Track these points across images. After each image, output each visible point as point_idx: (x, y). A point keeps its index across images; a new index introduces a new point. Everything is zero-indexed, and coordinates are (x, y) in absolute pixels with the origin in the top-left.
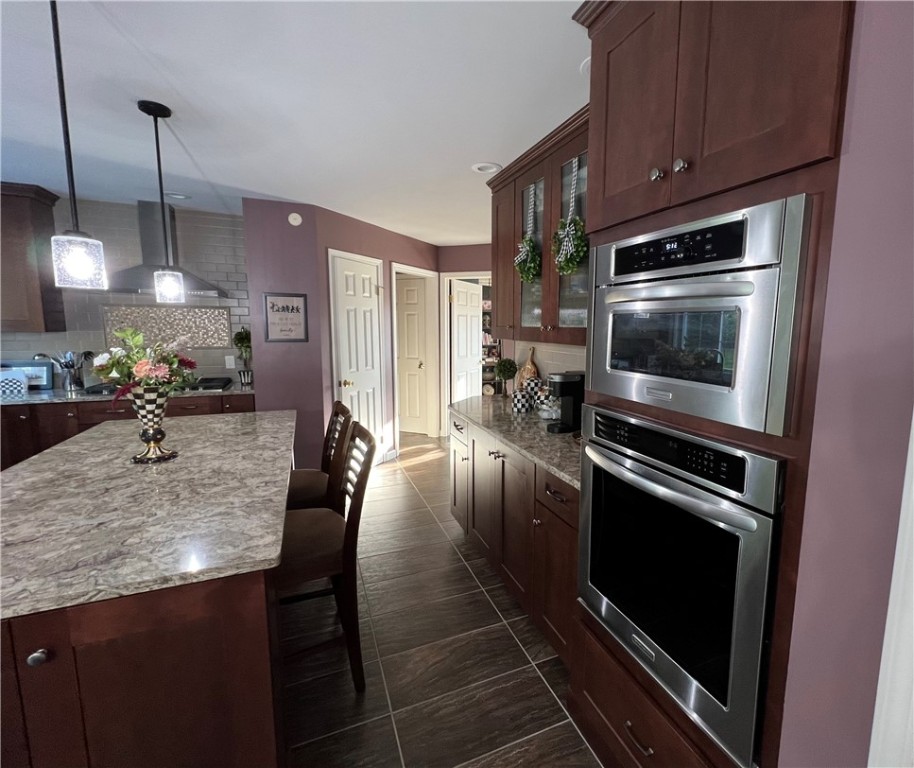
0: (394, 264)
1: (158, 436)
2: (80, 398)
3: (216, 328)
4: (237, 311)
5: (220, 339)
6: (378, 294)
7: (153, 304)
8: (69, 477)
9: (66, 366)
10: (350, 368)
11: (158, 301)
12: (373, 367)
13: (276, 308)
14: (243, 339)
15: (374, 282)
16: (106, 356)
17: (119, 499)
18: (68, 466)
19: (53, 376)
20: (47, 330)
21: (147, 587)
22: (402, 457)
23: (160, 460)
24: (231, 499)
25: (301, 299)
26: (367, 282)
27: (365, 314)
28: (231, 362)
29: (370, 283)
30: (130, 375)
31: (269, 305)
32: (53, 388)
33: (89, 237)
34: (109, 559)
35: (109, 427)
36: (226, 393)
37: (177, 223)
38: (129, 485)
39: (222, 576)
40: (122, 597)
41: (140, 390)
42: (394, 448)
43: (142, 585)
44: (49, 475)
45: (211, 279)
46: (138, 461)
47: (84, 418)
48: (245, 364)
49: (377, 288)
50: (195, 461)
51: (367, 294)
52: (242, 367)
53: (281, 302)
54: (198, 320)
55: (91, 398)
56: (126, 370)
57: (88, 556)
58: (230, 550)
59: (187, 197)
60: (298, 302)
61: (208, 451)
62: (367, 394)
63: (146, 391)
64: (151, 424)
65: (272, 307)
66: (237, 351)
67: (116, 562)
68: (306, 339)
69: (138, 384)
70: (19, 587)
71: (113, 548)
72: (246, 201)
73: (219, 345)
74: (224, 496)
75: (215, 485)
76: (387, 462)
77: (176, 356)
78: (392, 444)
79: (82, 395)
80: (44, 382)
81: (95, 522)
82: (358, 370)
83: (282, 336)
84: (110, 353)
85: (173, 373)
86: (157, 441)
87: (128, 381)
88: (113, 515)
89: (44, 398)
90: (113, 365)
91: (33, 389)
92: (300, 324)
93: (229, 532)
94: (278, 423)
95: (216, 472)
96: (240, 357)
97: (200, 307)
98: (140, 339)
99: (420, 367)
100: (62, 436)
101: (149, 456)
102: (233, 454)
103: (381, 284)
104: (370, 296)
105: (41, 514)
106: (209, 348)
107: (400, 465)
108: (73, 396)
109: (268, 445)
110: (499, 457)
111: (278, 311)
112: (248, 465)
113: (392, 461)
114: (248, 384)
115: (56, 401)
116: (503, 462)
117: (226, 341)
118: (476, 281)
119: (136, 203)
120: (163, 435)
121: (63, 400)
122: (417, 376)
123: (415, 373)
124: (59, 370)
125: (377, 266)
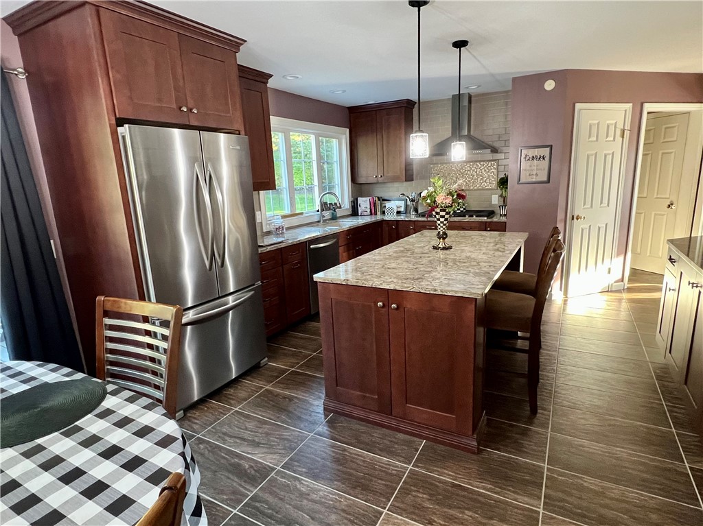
0: (646, 105)
1: (443, 236)
2: (416, 219)
3: (489, 176)
4: (504, 162)
5: (490, 183)
6: (623, 136)
7: (449, 162)
8: (408, 250)
9: (412, 201)
10: (584, 204)
11: (452, 160)
12: (608, 205)
13: (528, 158)
14: (503, 182)
15: (620, 126)
16: (426, 191)
17: (425, 261)
18: (408, 247)
19: (406, 206)
20: (406, 181)
22: (630, 290)
23: (445, 249)
24: (470, 269)
25: (548, 149)
26: (612, 128)
27: (605, 156)
28: (495, 200)
29: (615, 127)
30: (435, 202)
31: (523, 156)
32: (406, 213)
33: (423, 133)
34: (417, 279)
35: (426, 232)
36: (489, 220)
37: (472, 105)
38: (429, 257)
41: (438, 210)
42: (622, 280)
44: (402, 249)
45: (488, 140)
46: (435, 248)
47: (417, 227)
48: (504, 201)
49: (623, 131)
50: (459, 251)
51: (611, 139)
52: (502, 203)
53: (533, 152)
54: (478, 170)
55: (420, 219)
56: (433, 200)
57: (412, 277)
58: (462, 286)
59: (479, 86)
60: (546, 152)
61: (466, 248)
62: (599, 228)
63: (441, 210)
64: (442, 229)
65: (525, 158)
66: (499, 192)
67: (420, 280)
68: (548, 181)
69: (437, 206)
70: (391, 280)
71: (420, 276)
72: (514, 79)
73: (489, 187)
74: (467, 267)
75: (465, 263)
76: (611, 291)
77: (456, 192)
78: (620, 277)
79: (417, 217)
80: (402, 209)
81: (415, 267)
82: (592, 206)
83: (530, 180)
84: (428, 190)
85: (454, 201)
86: (444, 239)
87: (434, 205)
88: (421, 266)
89: (402, 218)
90: (428, 196)
91: (399, 213)
92: (544, 169)
93: (464, 280)
94: (512, 239)
95: (468, 257)
96: (501, 196)
97: (480, 161)
98: (440, 183)
99: (669, 207)
100: (407, 235)
101: (439, 246)
102: (479, 251)
103: (628, 127)
104: (614, 140)
105: (398, 261)
106: (483, 189)
107: (625, 295)
108: (413, 217)
109: (500, 249)
110: (697, 287)
111: (529, 160)
112: (485, 257)
113: (619, 291)
114: (505, 215)
115: (407, 219)
116: (700, 292)
117: (494, 184)
119: (451, 97)
120: (447, 236)
121: (409, 219)
122: (665, 216)
123: (663, 213)
124: (409, 203)
125: (626, 111)
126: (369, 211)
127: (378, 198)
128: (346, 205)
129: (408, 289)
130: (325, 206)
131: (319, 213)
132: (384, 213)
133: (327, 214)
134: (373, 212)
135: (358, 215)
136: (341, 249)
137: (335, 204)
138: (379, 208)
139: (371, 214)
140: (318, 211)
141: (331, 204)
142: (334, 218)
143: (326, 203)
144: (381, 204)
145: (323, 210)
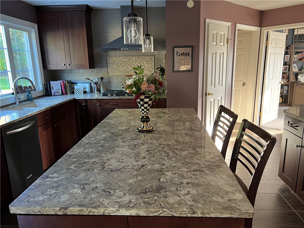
0: (238, 25)
2: (101, 98)
5: (150, 71)
6: (227, 43)
8: (117, 136)
9: (95, 84)
10: (211, 86)
12: (222, 86)
15: (226, 36)
17: (143, 152)
18: (114, 130)
19: (91, 88)
20: (90, 69)
21: (185, 214)
23: (148, 132)
26: (223, 37)
27: (220, 55)
31: (175, 53)
32: (91, 93)
39: (222, 216)
40: (173, 216)
41: (143, 97)
43: (183, 213)
47: (102, 104)
49: (228, 40)
51: (222, 44)
53: (181, 51)
55: (105, 98)
62: (218, 100)
63: (145, 97)
64: (145, 114)
68: (192, 70)
69: (142, 94)
74: (192, 158)
75: (182, 150)
79: (100, 96)
80: (88, 90)
81: (140, 164)
82: (215, 87)
86: (147, 122)
88: (146, 161)
89: (88, 97)
91: (85, 93)
92: (189, 62)
99: (243, 85)
101: (144, 129)
103: (230, 37)
104: (224, 45)
108: (97, 96)
111: (179, 55)
118: (281, 31)
119: (120, 7)
120: (149, 119)
122: (241, 90)
123: (240, 89)
124: (93, 85)
125: (228, 27)
126: (60, 92)
127: (68, 81)
128: (40, 87)
129: (156, 214)
130: (19, 89)
131: (14, 96)
132: (73, 93)
133: (23, 96)
134: (64, 92)
135: (51, 95)
136: (40, 130)
137: (30, 87)
138: (68, 89)
139: (63, 94)
140: (13, 94)
141: (26, 87)
142: (30, 99)
143: (20, 87)
144: (70, 86)
145: (17, 93)
